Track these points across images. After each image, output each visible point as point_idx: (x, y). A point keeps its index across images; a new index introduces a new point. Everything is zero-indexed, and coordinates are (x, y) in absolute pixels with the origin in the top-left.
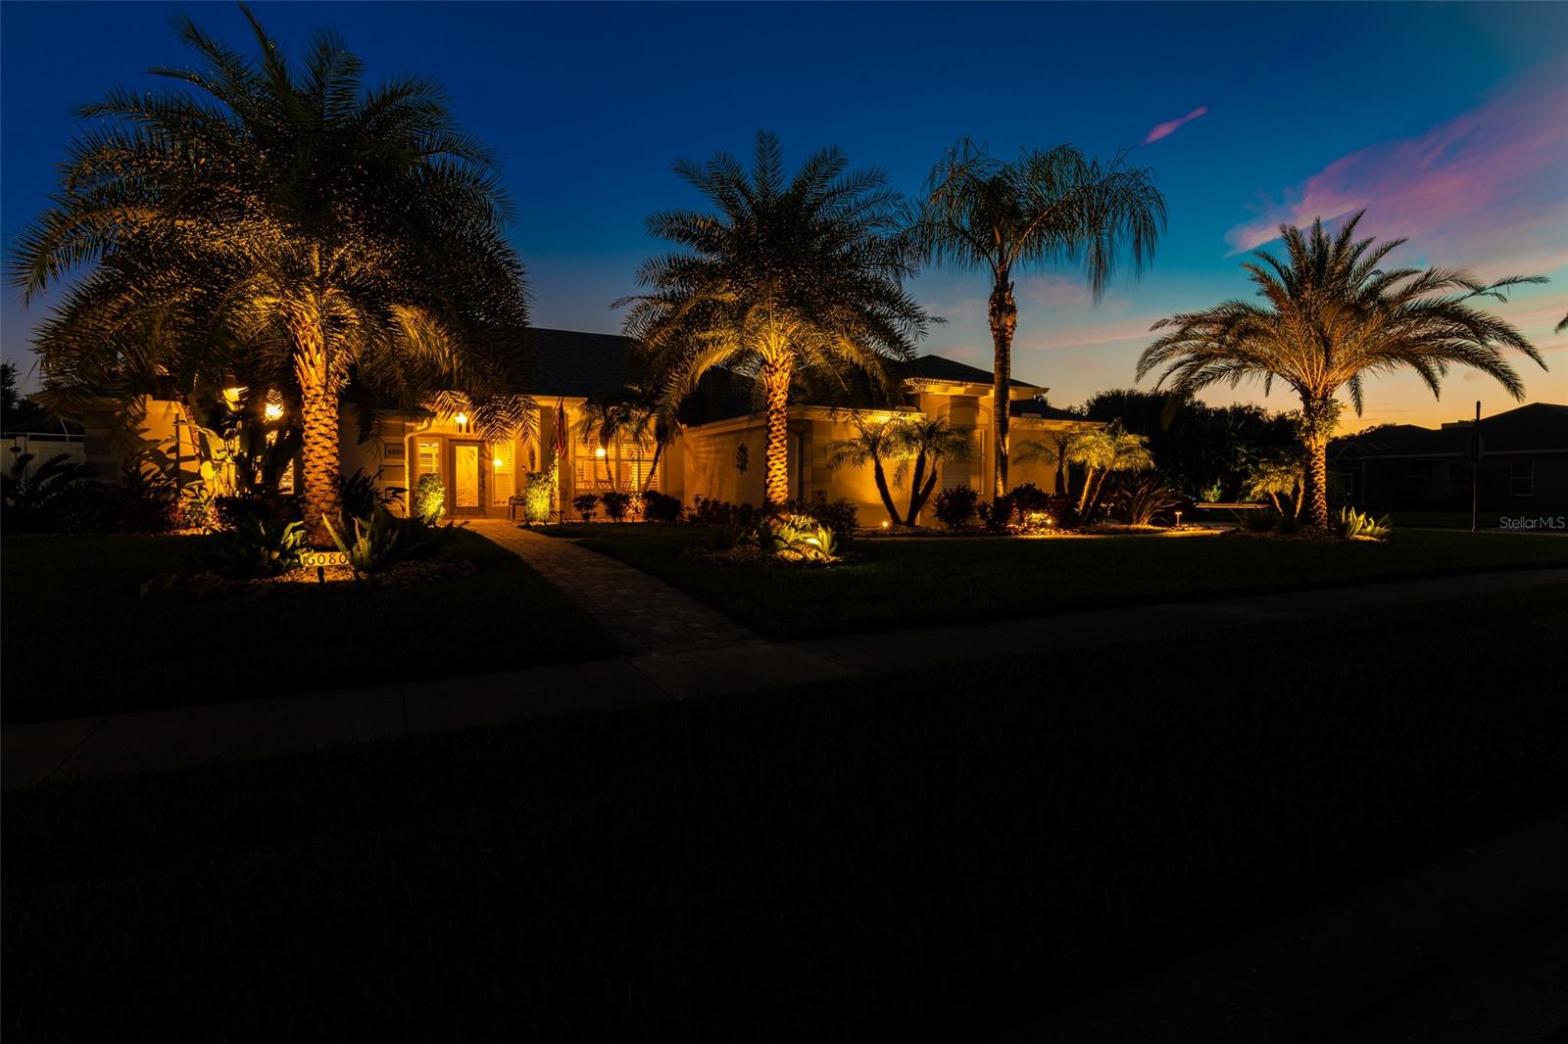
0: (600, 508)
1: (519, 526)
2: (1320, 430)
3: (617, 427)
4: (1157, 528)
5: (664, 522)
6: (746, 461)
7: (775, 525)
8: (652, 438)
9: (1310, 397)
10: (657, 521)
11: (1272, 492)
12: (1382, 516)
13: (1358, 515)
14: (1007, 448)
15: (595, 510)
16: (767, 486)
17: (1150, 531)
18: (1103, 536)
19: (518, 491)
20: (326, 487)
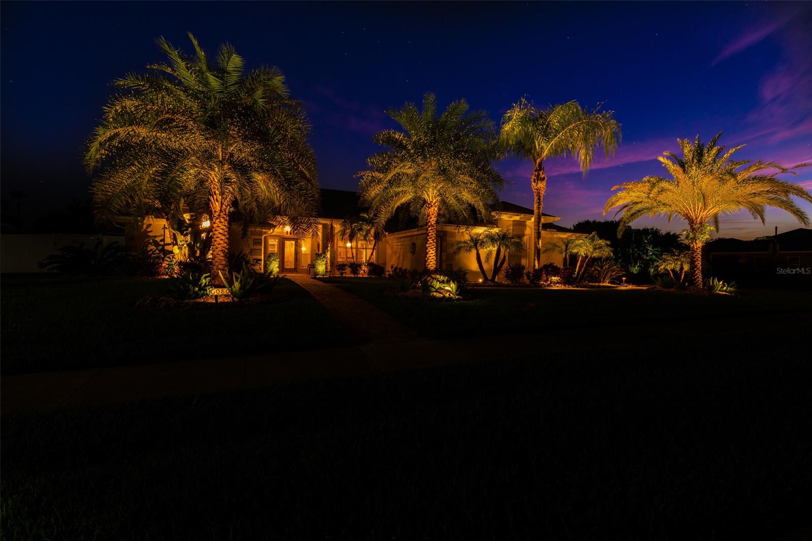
0: (348, 270)
1: (311, 278)
2: (699, 239)
3: (357, 233)
4: (613, 285)
5: (377, 277)
6: (415, 250)
7: (430, 280)
8: (372, 238)
9: (693, 223)
10: (373, 277)
11: (669, 269)
12: (731, 283)
13: (719, 282)
14: (540, 245)
15: (346, 271)
16: (426, 262)
17: (610, 287)
18: (588, 289)
19: (312, 261)
20: (221, 258)
